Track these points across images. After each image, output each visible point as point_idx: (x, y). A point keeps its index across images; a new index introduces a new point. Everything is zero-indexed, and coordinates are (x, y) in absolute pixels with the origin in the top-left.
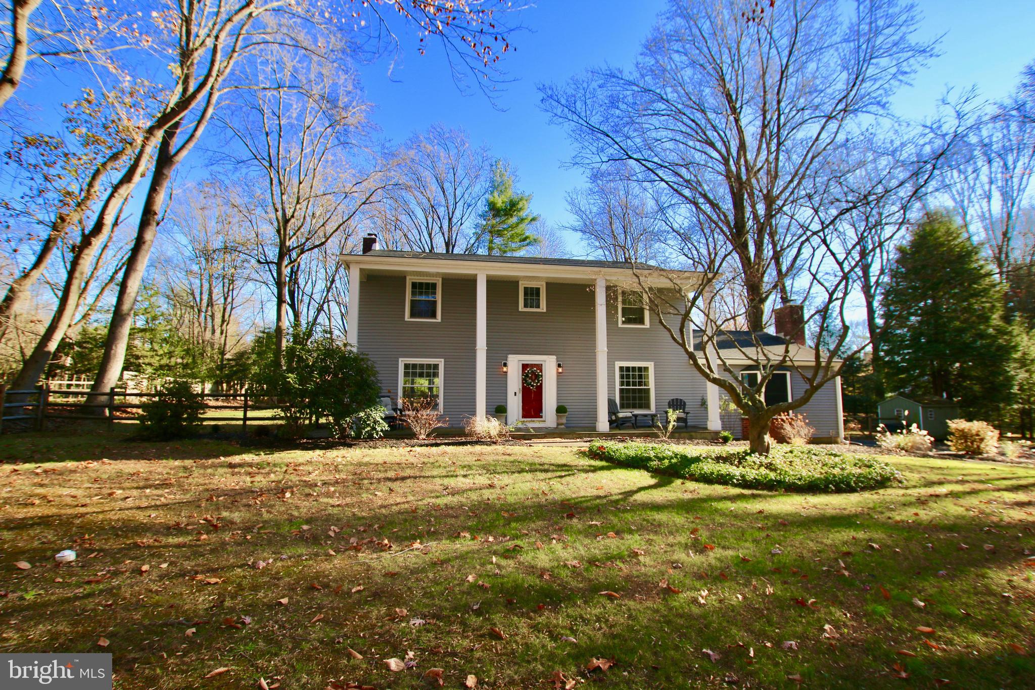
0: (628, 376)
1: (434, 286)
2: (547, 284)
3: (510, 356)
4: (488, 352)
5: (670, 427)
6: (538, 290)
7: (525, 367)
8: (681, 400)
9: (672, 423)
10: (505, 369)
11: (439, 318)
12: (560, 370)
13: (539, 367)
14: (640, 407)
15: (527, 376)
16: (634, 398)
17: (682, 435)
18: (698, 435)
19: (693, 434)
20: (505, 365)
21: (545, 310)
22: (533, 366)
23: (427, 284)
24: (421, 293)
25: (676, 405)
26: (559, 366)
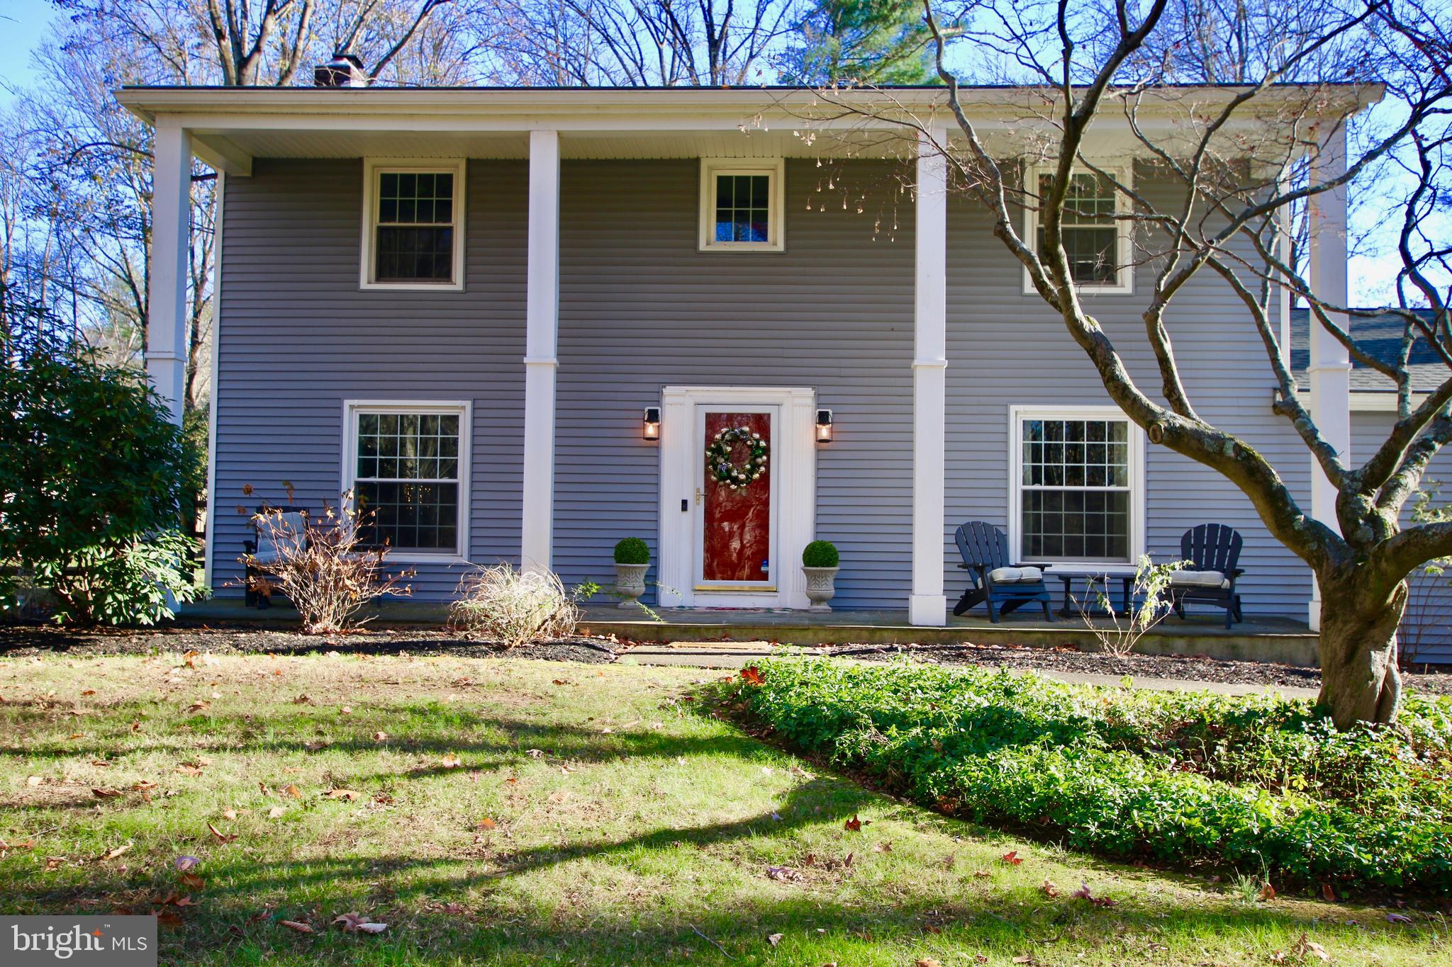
0: (1053, 453)
1: (444, 185)
2: (790, 164)
3: (668, 390)
4: (562, 374)
5: (1146, 615)
6: (762, 183)
7: (713, 421)
8: (1226, 530)
9: (1152, 603)
10: (651, 430)
11: (458, 283)
12: (825, 432)
13: (760, 424)
14: (1095, 550)
15: (719, 451)
16: (1074, 524)
17: (1201, 644)
18: (1262, 647)
19: (1242, 642)
20: (654, 416)
21: (780, 247)
22: (739, 420)
23: (427, 180)
24: (407, 207)
25: (1210, 547)
26: (822, 419)
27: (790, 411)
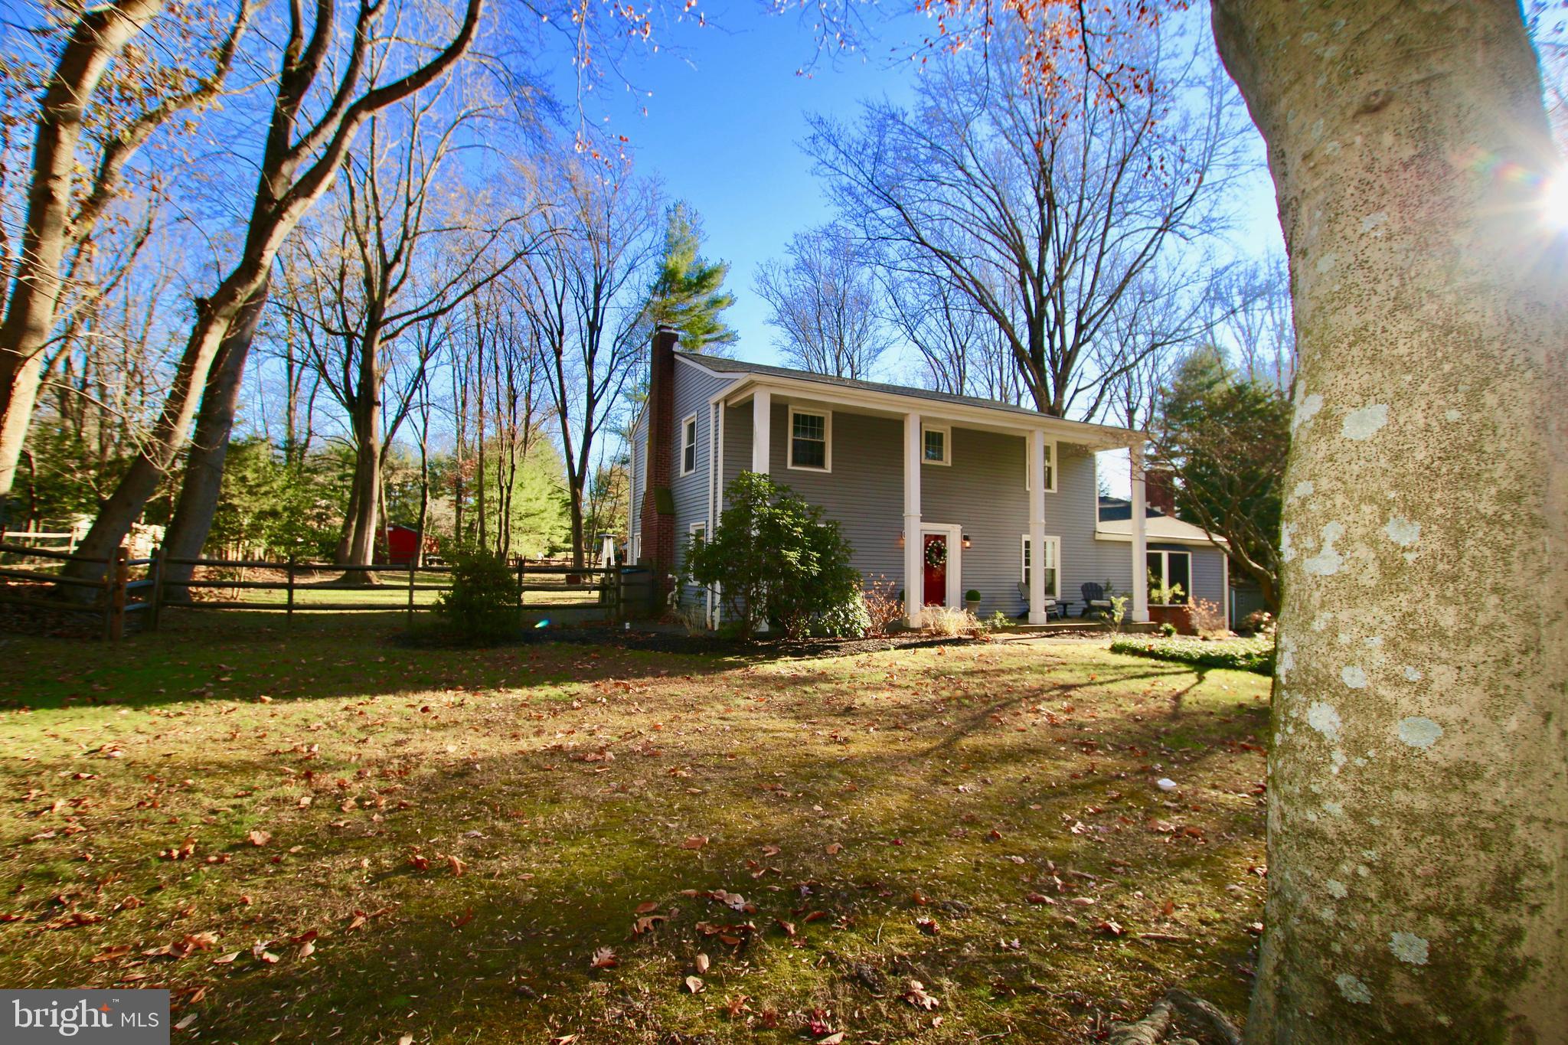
1: (821, 420)
2: (953, 429)
7: (928, 538)
8: (1095, 584)
11: (828, 468)
12: (968, 544)
13: (943, 538)
21: (949, 464)
22: (937, 537)
23: (812, 418)
24: (805, 430)
25: (1092, 591)
26: (966, 538)
27: (953, 534)
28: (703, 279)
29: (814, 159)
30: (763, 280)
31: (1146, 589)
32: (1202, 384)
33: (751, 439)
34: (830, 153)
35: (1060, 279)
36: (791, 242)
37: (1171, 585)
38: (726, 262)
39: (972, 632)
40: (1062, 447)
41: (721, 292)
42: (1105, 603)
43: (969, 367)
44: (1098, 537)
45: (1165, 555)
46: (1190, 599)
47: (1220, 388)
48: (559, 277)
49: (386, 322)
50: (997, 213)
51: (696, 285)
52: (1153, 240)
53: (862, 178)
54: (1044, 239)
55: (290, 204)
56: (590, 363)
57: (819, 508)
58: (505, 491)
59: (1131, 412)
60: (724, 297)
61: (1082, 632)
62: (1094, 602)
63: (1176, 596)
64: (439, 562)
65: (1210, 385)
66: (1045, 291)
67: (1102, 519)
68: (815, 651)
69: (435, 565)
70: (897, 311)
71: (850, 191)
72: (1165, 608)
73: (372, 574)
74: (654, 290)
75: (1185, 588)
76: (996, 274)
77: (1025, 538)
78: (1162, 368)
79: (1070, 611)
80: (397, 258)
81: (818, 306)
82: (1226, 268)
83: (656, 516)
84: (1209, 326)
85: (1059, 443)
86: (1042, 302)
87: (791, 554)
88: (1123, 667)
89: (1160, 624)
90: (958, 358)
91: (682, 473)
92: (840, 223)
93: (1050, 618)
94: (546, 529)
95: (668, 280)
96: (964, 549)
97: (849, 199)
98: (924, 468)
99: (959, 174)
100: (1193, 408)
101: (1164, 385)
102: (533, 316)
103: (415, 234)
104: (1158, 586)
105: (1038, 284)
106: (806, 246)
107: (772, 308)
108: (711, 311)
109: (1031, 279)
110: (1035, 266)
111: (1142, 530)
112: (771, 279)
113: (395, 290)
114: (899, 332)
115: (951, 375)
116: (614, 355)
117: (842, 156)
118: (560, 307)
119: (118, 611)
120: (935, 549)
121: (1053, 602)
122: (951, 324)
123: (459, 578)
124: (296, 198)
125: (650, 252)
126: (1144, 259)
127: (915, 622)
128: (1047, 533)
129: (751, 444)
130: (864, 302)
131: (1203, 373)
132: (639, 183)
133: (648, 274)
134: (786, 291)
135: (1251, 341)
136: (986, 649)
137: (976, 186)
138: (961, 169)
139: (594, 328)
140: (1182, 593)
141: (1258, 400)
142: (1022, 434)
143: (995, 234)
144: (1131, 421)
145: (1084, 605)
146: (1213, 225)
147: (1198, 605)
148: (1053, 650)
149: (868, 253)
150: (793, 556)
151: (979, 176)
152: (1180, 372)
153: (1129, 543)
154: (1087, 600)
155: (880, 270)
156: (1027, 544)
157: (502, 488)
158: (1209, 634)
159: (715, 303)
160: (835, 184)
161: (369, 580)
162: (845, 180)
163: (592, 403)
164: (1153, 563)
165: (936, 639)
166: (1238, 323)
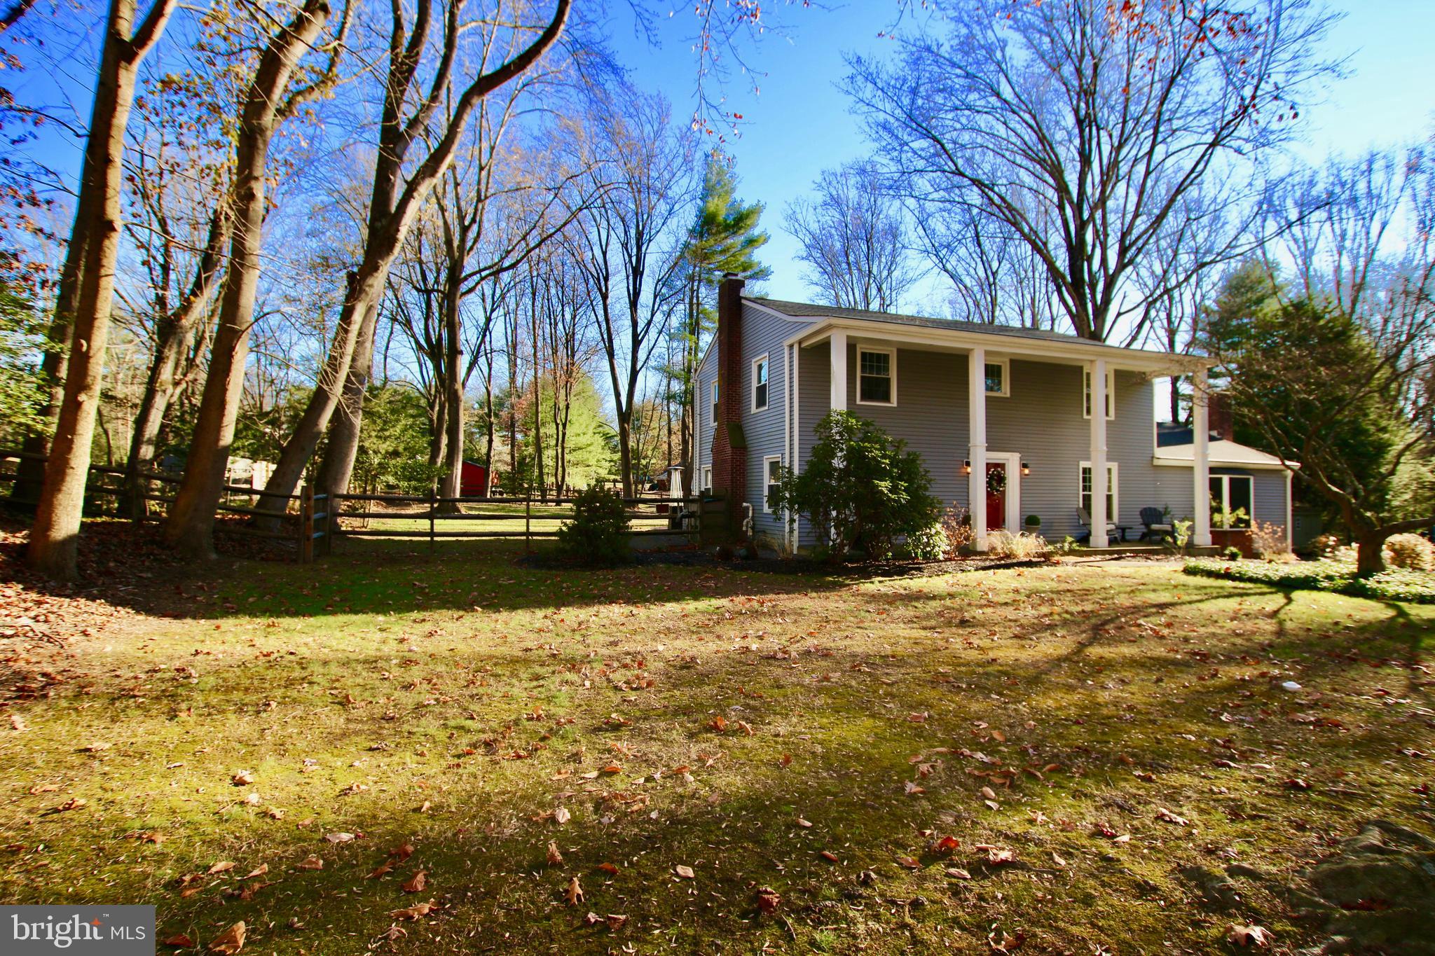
1: (886, 358)
2: (1012, 361)
7: (989, 466)
8: (1155, 509)
11: (894, 402)
12: (1027, 471)
13: (1002, 466)
15: (991, 478)
20: (968, 464)
21: (1008, 395)
22: (997, 465)
23: (879, 355)
24: (871, 368)
25: (1151, 515)
26: (1025, 466)
27: (1012, 462)
28: (740, 220)
29: (852, 98)
30: (792, 217)
31: (1208, 513)
32: (1249, 300)
33: (829, 378)
34: (868, 91)
35: (1103, 200)
36: (819, 179)
37: (1234, 508)
38: (762, 203)
39: (1043, 555)
40: (1119, 375)
41: (756, 232)
42: (1168, 528)
43: (1000, 293)
44: (1156, 462)
45: (1226, 480)
46: (1253, 522)
47: (1271, 307)
48: (604, 224)
49: (466, 279)
50: (1034, 137)
51: (733, 226)
52: (1203, 156)
53: (898, 112)
54: (1085, 160)
55: (419, 184)
56: (634, 304)
57: (900, 441)
58: (561, 427)
59: (1172, 333)
60: (759, 236)
61: (1148, 554)
62: (1155, 527)
63: (1239, 520)
64: (501, 493)
65: (1260, 301)
66: (1086, 215)
67: (1159, 445)
68: (902, 572)
69: (498, 496)
70: (927, 241)
71: (885, 126)
72: (1226, 533)
73: (460, 505)
74: (692, 232)
75: (1248, 513)
76: (1029, 198)
77: (1084, 464)
78: (1206, 285)
79: (1128, 535)
80: (473, 221)
81: (846, 239)
82: (1282, 180)
83: (729, 450)
84: (1261, 243)
85: (1116, 371)
86: (1082, 227)
87: (883, 484)
88: (1205, 588)
89: (1224, 548)
90: (990, 285)
91: (754, 409)
92: (876, 158)
93: (1112, 542)
94: (593, 462)
95: (707, 224)
96: (1023, 478)
97: (885, 135)
98: (988, 400)
99: (993, 100)
100: (1239, 326)
101: (1207, 303)
102: (580, 264)
103: (486, 198)
104: (1219, 510)
105: (1078, 209)
106: (834, 183)
107: (802, 245)
108: (747, 251)
109: (1071, 203)
110: (1074, 190)
111: (1205, 455)
112: (799, 217)
113: (471, 248)
114: (929, 263)
115: (983, 302)
116: (655, 297)
117: (880, 92)
118: (604, 254)
119: (308, 539)
120: (996, 476)
121: (1112, 527)
122: (982, 252)
123: (578, 508)
124: (423, 179)
125: (687, 197)
126: (1193, 176)
127: (982, 545)
128: (1109, 459)
129: (829, 382)
130: (893, 232)
131: (1251, 289)
132: (677, 132)
133: (687, 217)
134: (814, 227)
135: (1307, 256)
136: (1059, 570)
137: (1014, 112)
138: (998, 95)
139: (637, 272)
140: (1246, 517)
141: (1317, 317)
142: (1080, 364)
143: (1032, 159)
144: (1172, 343)
145: (1143, 529)
146: (1272, 137)
147: (1261, 528)
148: (1127, 571)
149: (900, 186)
150: (884, 486)
151: (1015, 101)
152: (1224, 289)
153: (1191, 469)
154: (1147, 525)
155: (911, 202)
156: (1087, 471)
157: (557, 425)
158: (1275, 557)
159: (751, 242)
160: (870, 120)
161: (459, 511)
162: (881, 117)
163: (636, 343)
164: (1215, 487)
165: (1006, 561)
166: (1293, 235)
